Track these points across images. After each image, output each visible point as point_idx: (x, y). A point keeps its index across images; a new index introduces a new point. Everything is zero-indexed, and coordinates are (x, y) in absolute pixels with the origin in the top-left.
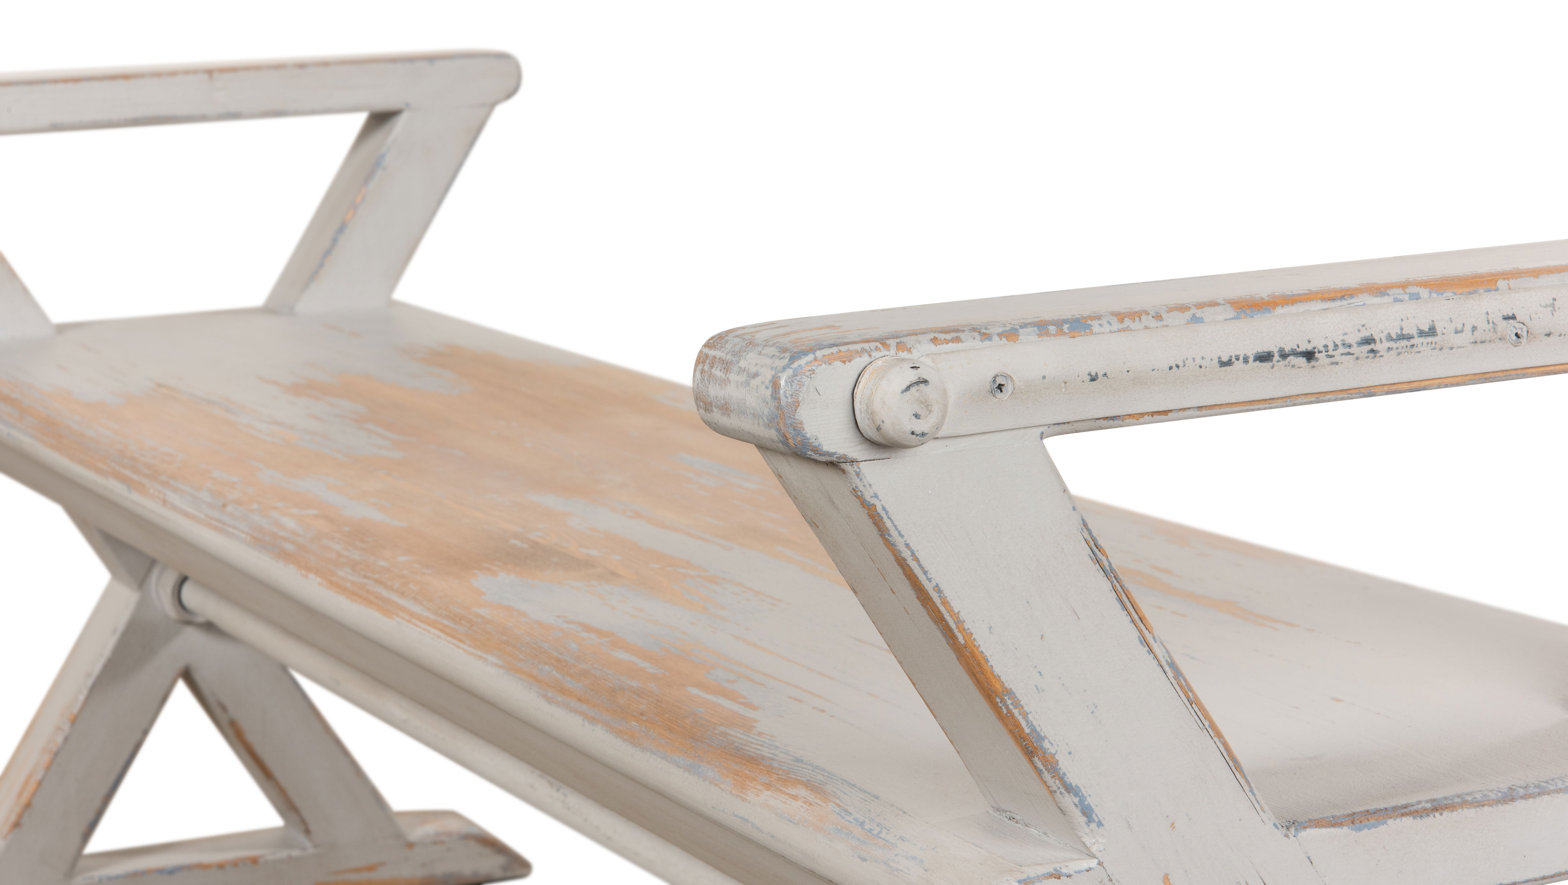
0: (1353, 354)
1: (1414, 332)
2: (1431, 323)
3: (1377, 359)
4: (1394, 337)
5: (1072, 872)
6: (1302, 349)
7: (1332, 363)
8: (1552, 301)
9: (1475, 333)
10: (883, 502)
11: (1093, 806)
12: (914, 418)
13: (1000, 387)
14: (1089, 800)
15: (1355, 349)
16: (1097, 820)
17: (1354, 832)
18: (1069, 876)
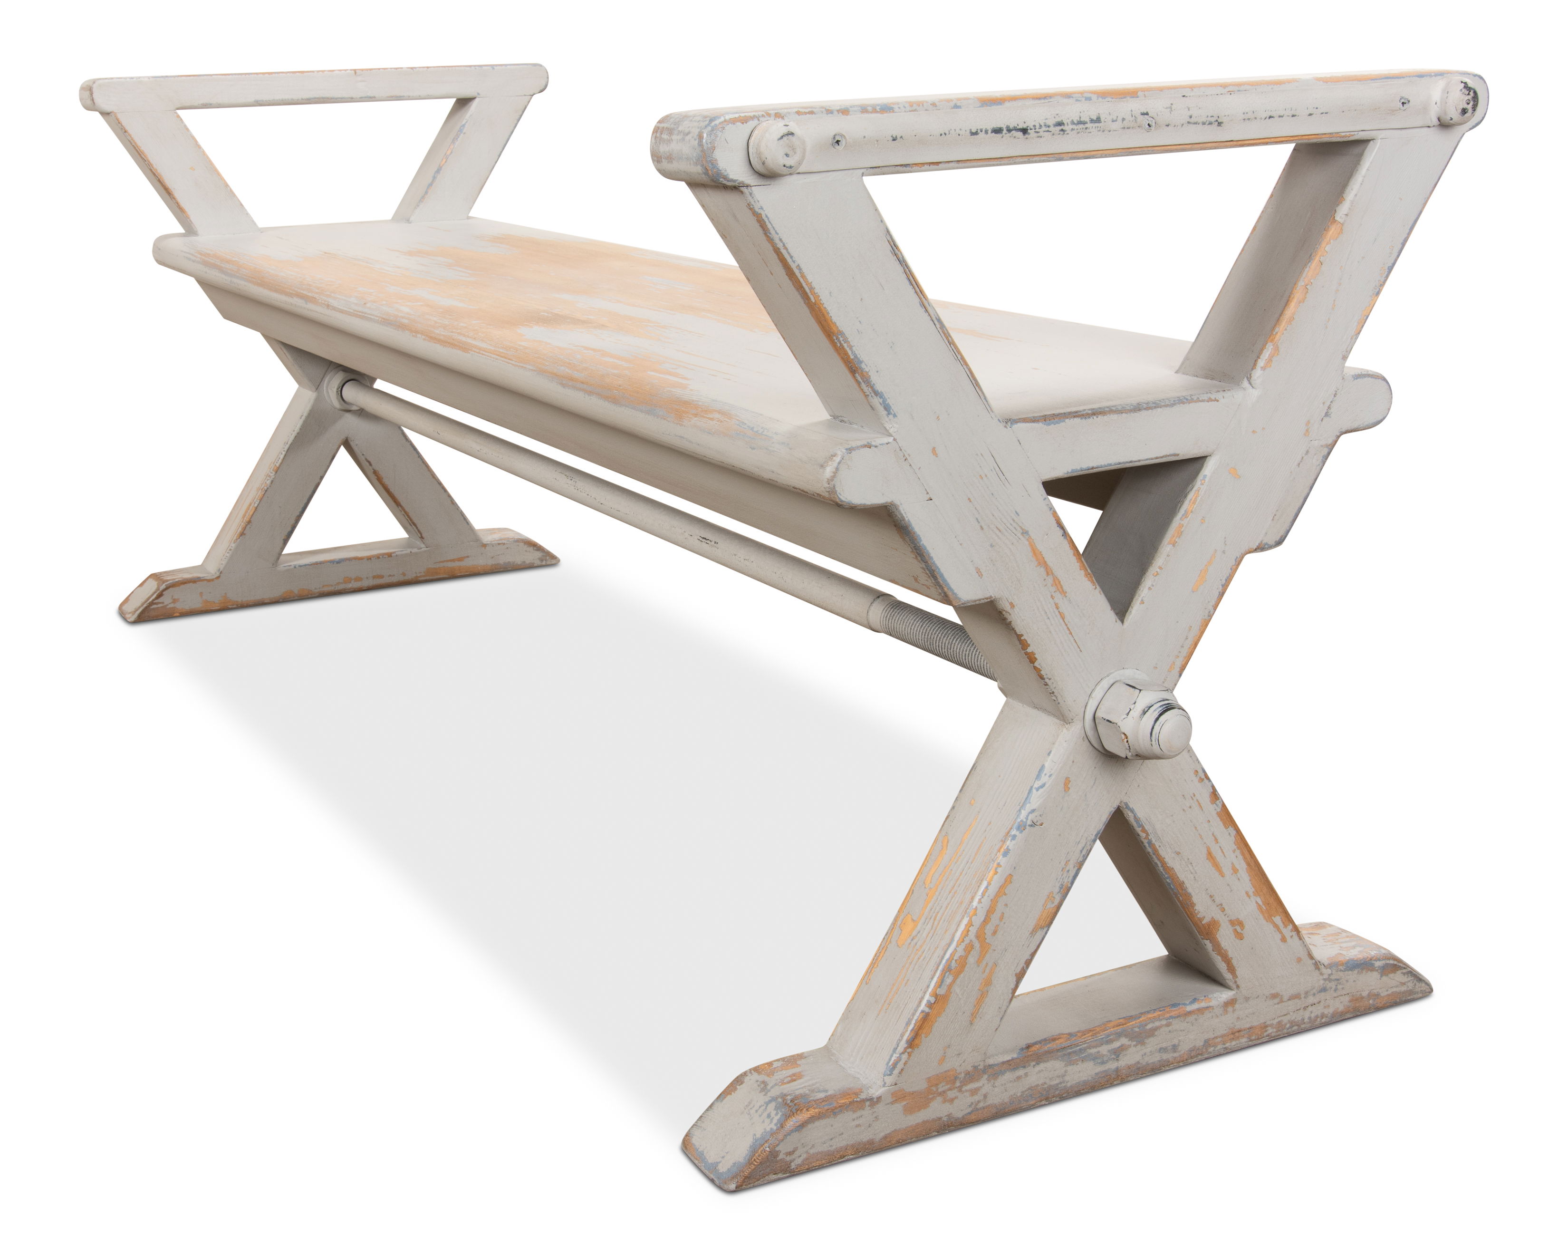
0: (1051, 132)
1: (1088, 120)
2: (1098, 115)
3: (1065, 136)
4: (1076, 122)
5: (877, 445)
6: (1020, 127)
7: (1038, 137)
8: (1170, 105)
9: (1124, 122)
10: (766, 212)
11: (891, 405)
12: (785, 156)
13: (838, 142)
14: (888, 401)
15: (1052, 129)
16: (893, 413)
17: (1046, 426)
18: (876, 447)
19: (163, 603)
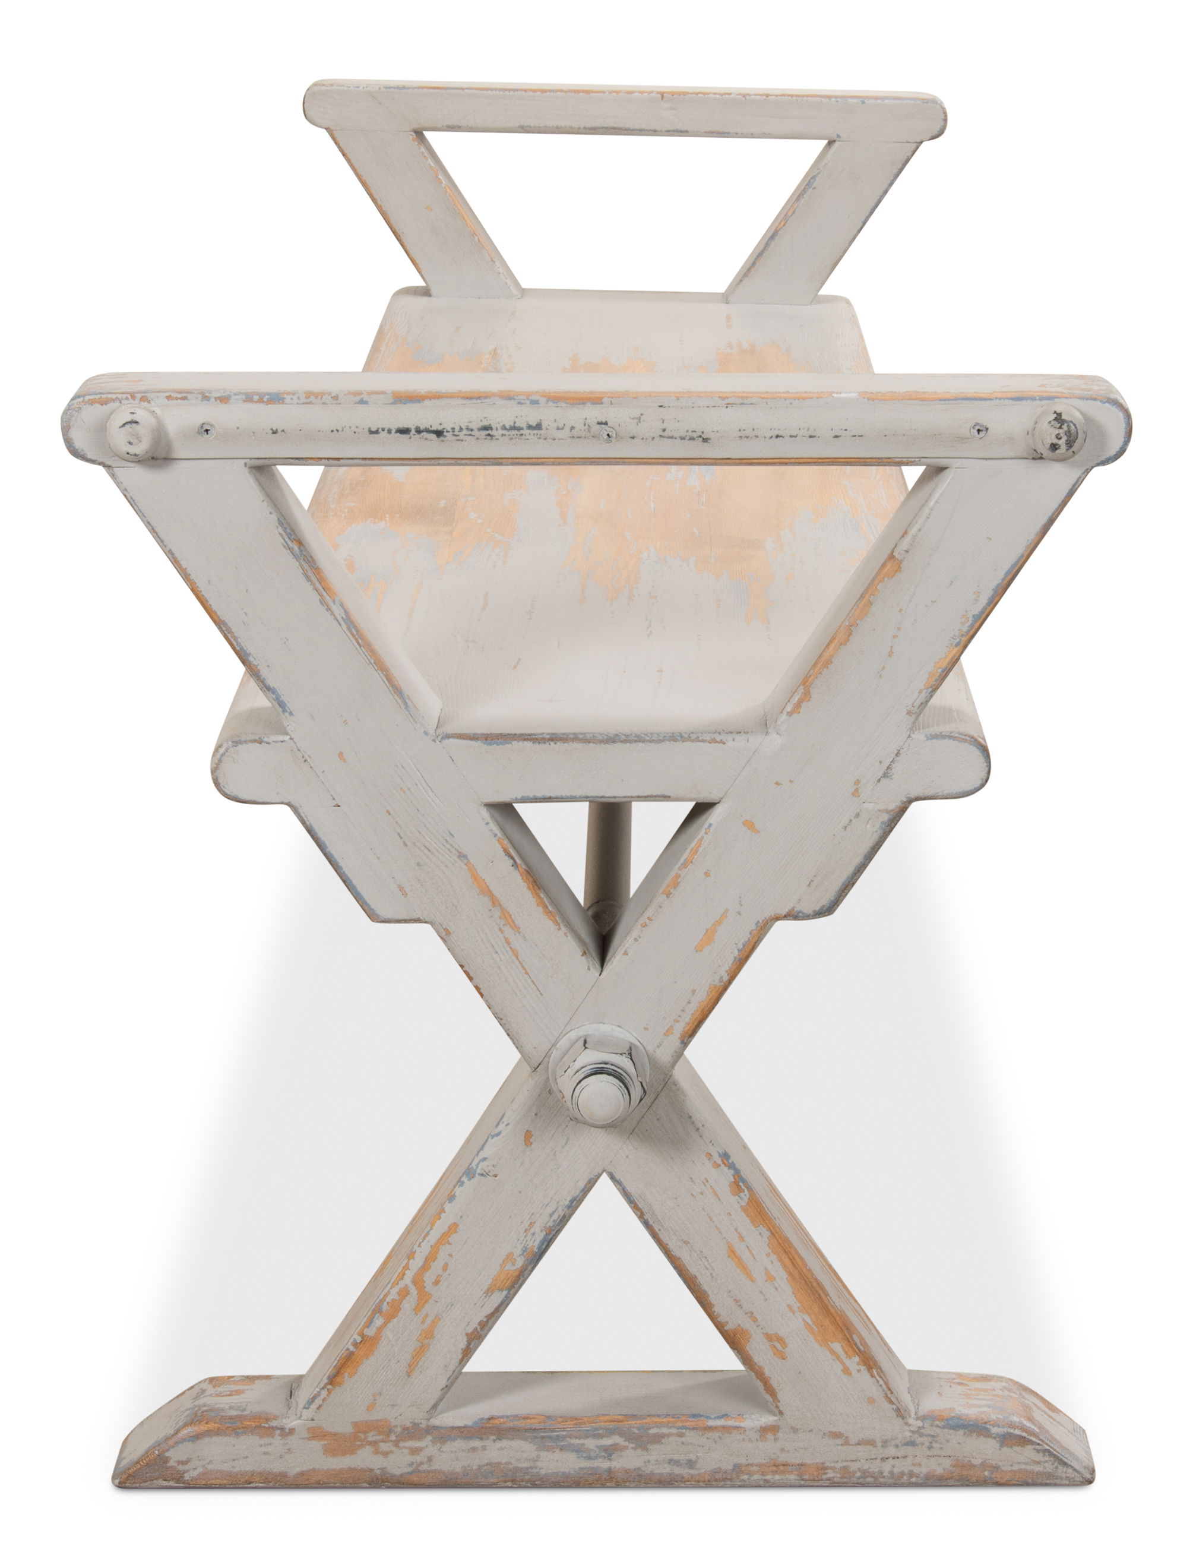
0: (474, 436)
1: (524, 426)
2: (539, 421)
3: (494, 441)
4: (508, 428)
5: (270, 741)
6: (434, 428)
7: (458, 440)
8: (639, 415)
9: (573, 431)
11: (286, 702)
12: (128, 444)
13: (207, 431)
14: (283, 698)
15: (476, 433)
16: (289, 711)
17: (486, 746)
18: (268, 743)
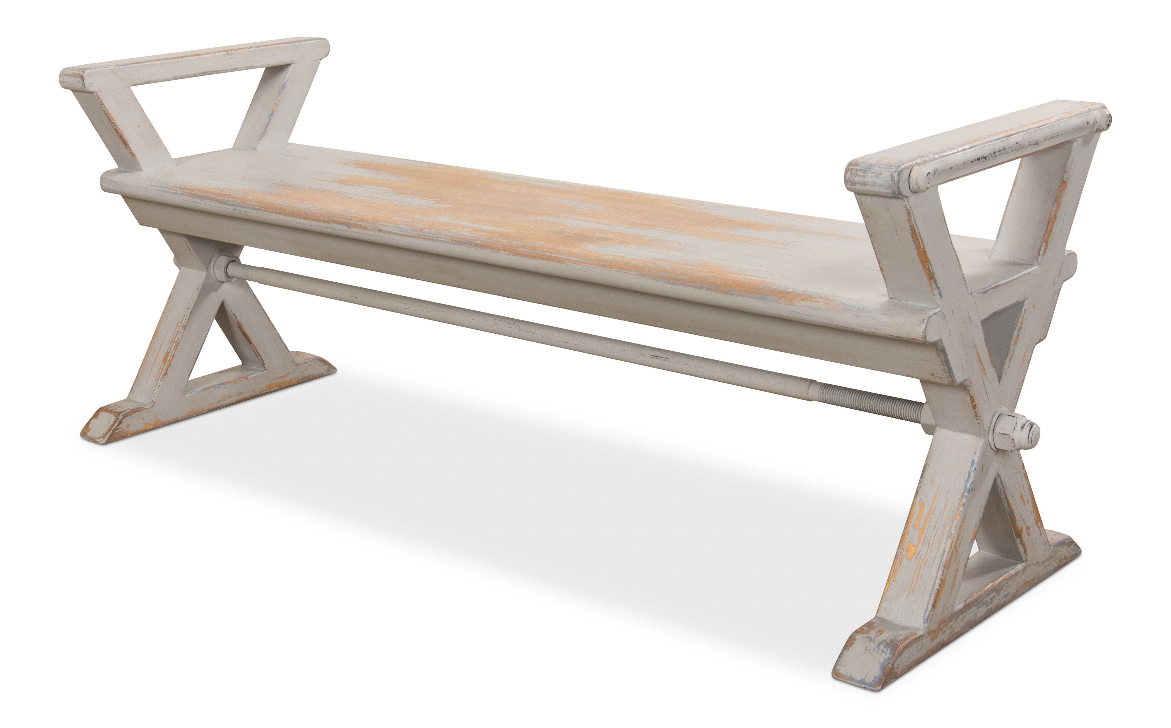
3: (995, 158)
5: (937, 312)
7: (988, 159)
10: (912, 207)
11: (942, 293)
13: (936, 173)
14: (941, 290)
15: (993, 155)
16: (942, 296)
17: (983, 294)
19: (121, 428)
